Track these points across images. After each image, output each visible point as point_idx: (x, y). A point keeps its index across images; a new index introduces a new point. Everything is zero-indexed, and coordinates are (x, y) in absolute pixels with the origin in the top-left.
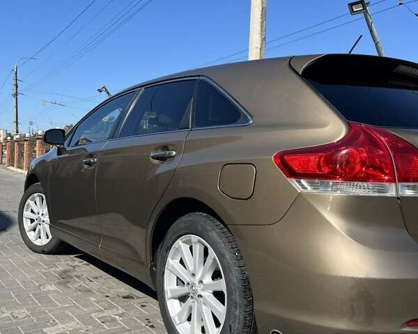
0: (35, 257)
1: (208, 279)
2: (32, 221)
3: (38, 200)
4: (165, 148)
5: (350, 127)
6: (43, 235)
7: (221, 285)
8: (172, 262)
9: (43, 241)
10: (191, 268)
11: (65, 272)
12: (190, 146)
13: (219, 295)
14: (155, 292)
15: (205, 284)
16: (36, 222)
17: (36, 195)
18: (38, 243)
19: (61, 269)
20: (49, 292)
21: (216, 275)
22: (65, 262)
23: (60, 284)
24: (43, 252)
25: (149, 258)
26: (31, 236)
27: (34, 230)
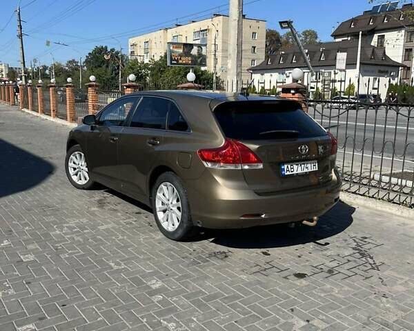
0: (79, 191)
1: (175, 202)
2: (75, 169)
3: (78, 156)
4: (154, 138)
5: (226, 140)
6: (82, 178)
7: (180, 204)
8: (159, 195)
9: (83, 182)
10: (168, 197)
11: (100, 200)
12: (166, 140)
13: (179, 208)
14: (152, 210)
15: (174, 204)
16: (77, 170)
17: (76, 153)
18: (80, 183)
19: (97, 198)
20: (94, 211)
21: (178, 201)
22: (98, 195)
23: (99, 207)
24: (84, 189)
25: (148, 192)
26: (75, 178)
27: (76, 175)
